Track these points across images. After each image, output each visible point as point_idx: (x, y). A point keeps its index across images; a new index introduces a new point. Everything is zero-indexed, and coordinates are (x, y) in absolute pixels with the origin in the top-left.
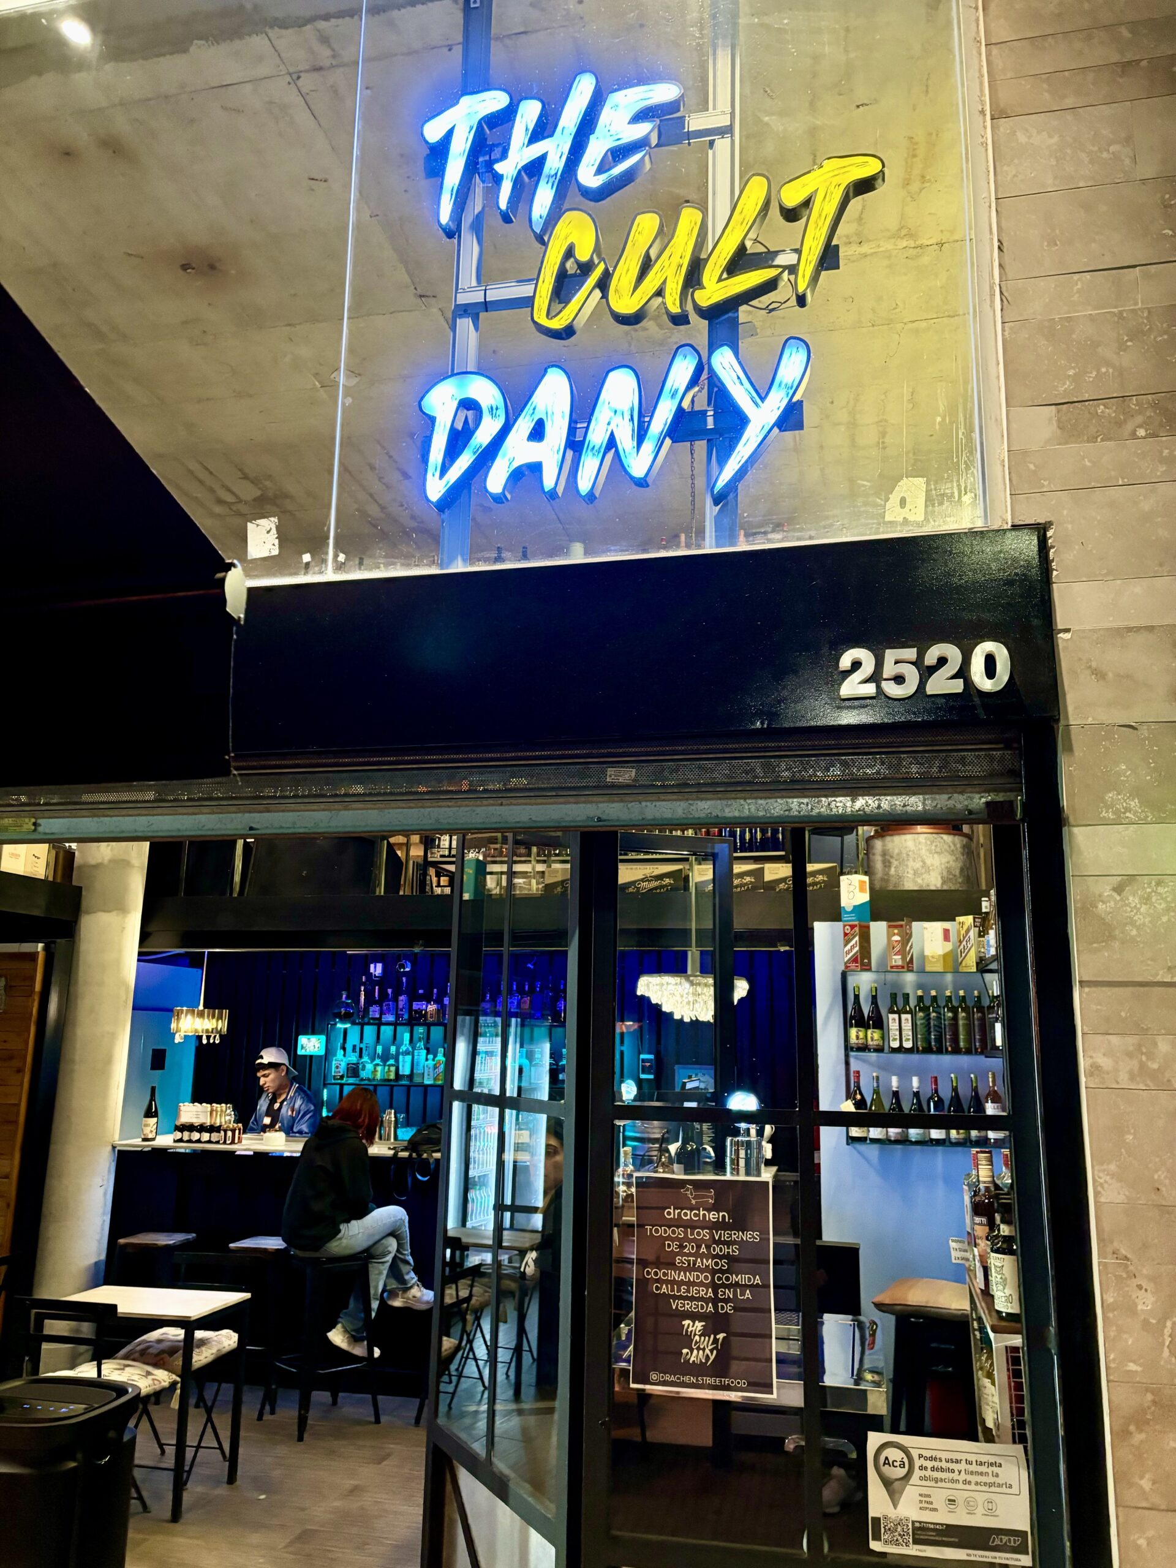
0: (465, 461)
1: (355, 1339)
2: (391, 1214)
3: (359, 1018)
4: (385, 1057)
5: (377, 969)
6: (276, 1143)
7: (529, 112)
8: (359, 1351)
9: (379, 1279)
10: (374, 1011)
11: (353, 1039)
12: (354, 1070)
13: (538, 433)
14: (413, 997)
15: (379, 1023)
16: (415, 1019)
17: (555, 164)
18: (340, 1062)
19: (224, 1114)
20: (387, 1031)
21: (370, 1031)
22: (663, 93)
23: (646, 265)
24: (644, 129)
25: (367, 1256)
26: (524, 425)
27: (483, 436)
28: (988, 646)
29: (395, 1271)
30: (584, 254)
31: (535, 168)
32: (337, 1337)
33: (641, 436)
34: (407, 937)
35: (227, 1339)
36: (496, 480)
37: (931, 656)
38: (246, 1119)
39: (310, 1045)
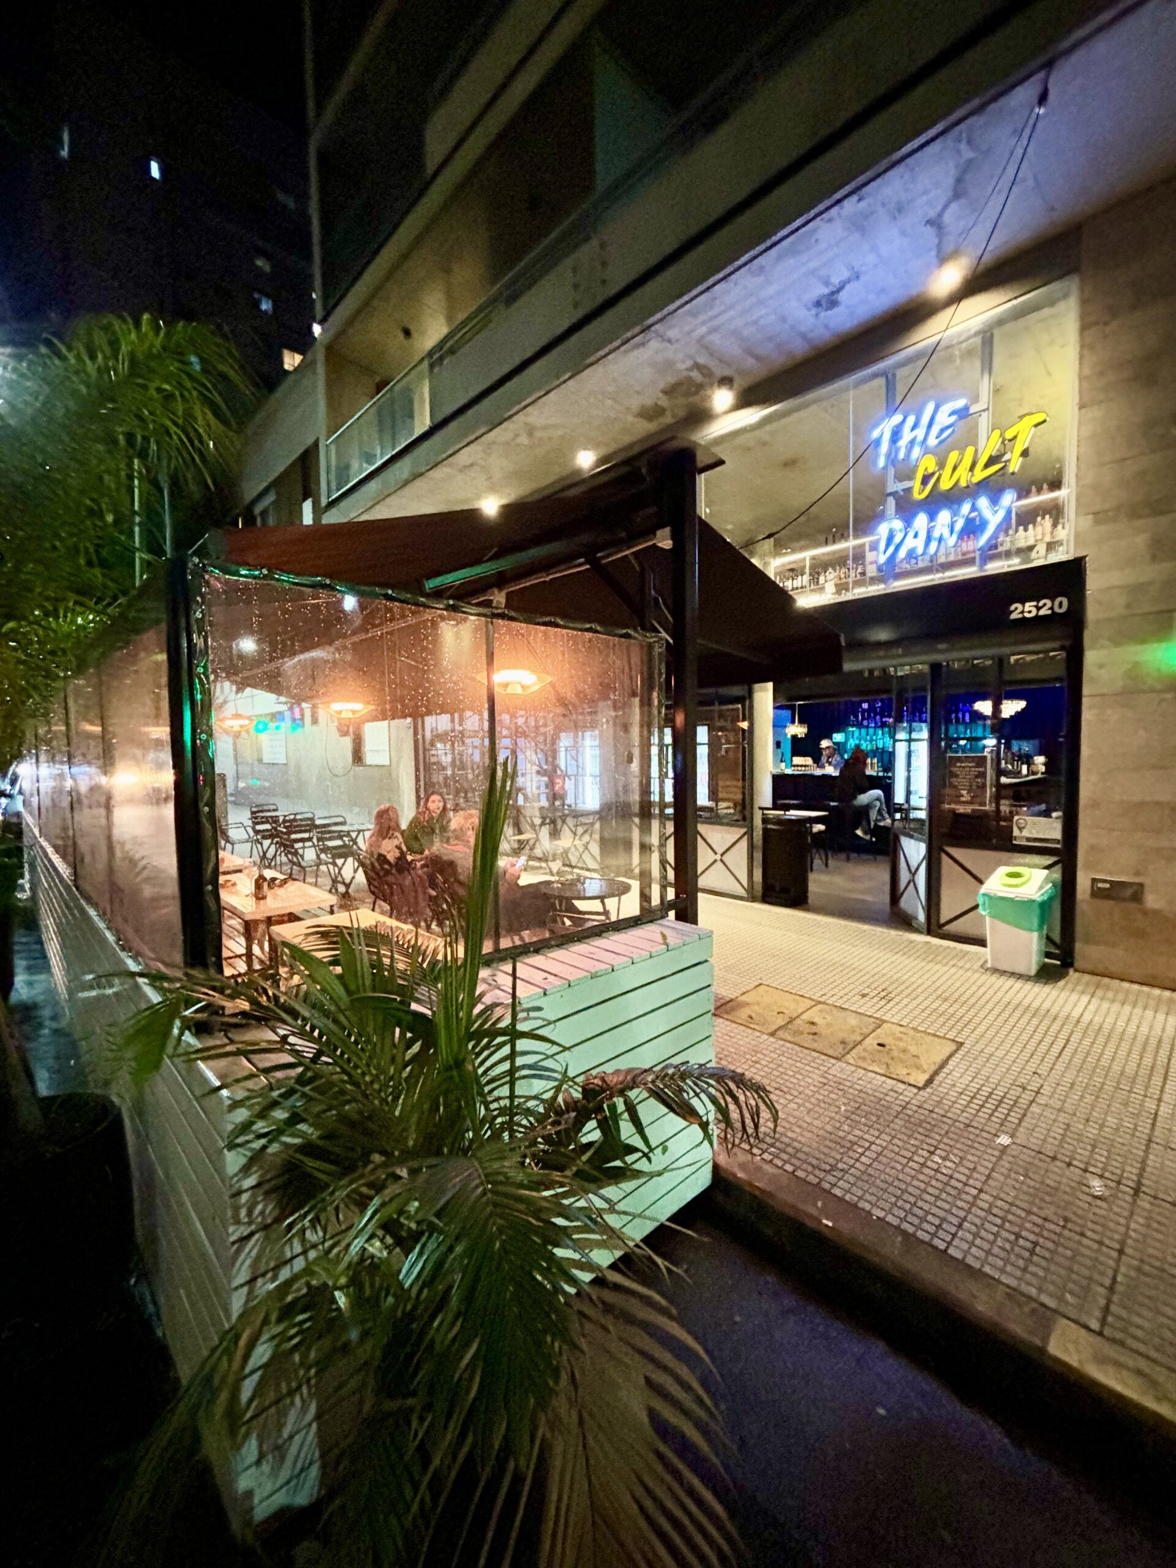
0: (891, 549)
1: (865, 833)
2: (878, 792)
3: (859, 725)
4: (871, 741)
5: (865, 706)
6: (830, 770)
7: (911, 420)
8: (868, 837)
9: (873, 815)
10: (865, 723)
11: (856, 734)
12: (858, 746)
13: (916, 536)
14: (882, 716)
15: (867, 727)
16: (883, 725)
17: (920, 438)
18: (852, 743)
19: (809, 761)
20: (871, 731)
21: (863, 731)
22: (960, 403)
23: (955, 468)
24: (954, 418)
25: (867, 808)
26: (911, 534)
27: (897, 539)
28: (1059, 599)
29: (880, 812)
30: (930, 471)
31: (912, 442)
32: (859, 832)
33: (952, 532)
34: (879, 692)
35: (821, 827)
36: (902, 554)
37: (1041, 604)
38: (817, 760)
39: (838, 737)
